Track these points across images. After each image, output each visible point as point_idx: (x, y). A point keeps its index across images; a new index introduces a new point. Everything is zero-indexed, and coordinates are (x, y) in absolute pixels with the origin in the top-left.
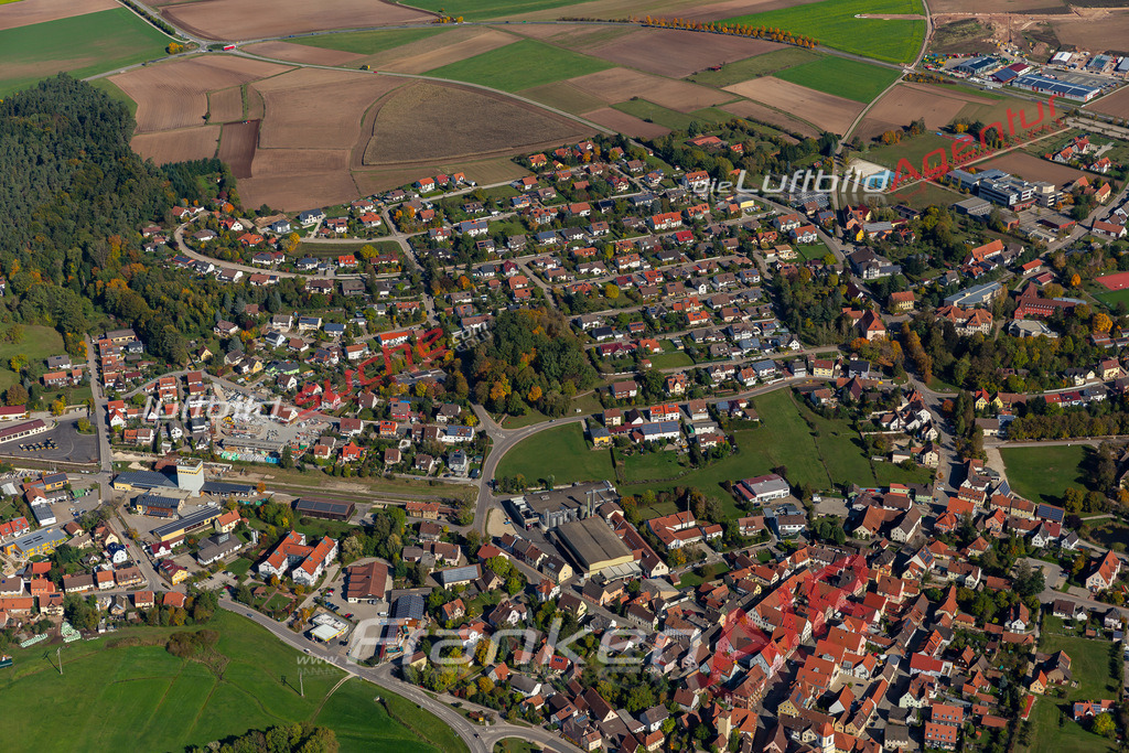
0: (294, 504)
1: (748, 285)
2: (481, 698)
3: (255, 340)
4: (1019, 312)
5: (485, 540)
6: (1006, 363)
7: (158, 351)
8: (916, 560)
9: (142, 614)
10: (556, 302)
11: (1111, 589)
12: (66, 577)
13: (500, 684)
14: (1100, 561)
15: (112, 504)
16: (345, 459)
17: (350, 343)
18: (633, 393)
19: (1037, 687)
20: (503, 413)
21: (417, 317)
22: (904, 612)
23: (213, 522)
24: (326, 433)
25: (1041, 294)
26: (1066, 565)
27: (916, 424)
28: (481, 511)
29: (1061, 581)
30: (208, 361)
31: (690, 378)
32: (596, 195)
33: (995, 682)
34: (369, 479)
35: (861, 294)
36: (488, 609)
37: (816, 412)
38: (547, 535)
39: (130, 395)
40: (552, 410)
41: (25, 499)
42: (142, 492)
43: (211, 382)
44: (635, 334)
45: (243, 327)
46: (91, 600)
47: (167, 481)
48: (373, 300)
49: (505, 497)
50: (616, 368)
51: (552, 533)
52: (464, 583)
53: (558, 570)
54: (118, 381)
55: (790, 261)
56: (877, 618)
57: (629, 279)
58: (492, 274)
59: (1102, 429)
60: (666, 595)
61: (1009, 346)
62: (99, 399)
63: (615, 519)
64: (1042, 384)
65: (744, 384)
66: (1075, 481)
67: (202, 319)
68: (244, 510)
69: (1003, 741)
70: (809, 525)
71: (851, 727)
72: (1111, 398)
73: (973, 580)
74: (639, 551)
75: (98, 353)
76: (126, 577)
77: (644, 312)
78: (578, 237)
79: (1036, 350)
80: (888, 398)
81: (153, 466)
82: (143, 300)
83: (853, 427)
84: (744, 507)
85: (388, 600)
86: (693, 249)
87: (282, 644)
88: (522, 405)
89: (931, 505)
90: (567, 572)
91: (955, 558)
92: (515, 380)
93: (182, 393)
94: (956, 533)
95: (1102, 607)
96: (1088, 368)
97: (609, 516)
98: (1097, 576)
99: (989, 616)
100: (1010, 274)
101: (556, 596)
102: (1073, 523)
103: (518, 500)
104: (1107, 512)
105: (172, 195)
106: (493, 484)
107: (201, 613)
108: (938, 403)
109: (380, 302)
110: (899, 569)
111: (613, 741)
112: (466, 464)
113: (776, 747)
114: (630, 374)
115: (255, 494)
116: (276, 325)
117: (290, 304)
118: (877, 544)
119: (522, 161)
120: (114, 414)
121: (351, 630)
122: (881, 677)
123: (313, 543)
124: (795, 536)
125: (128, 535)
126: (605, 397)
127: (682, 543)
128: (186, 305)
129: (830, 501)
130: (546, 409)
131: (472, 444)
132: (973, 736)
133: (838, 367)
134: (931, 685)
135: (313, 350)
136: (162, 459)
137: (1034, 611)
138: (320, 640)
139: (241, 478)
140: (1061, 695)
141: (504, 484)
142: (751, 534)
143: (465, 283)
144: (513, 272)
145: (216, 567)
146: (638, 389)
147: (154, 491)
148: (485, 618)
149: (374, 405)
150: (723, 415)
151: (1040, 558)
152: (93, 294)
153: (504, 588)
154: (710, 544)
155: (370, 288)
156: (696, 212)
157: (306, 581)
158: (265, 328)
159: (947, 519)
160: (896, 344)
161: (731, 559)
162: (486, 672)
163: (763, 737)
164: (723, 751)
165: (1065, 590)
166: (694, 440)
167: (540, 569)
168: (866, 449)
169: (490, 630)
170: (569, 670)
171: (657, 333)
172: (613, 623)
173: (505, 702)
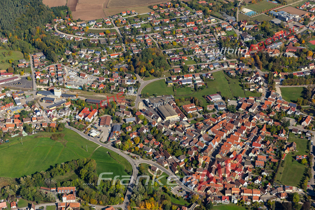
0: (86, 100)
1: (212, 42)
2: (135, 152)
3: (76, 56)
4: (287, 50)
5: (138, 110)
6: (283, 64)
7: (49, 58)
8: (255, 117)
9: (44, 129)
10: (159, 46)
11: (308, 126)
12: (24, 119)
13: (140, 149)
14: (306, 118)
15: (36, 100)
16: (100, 88)
17: (102, 57)
18: (179, 71)
19: (287, 151)
20: (144, 76)
21: (121, 50)
22: (251, 131)
23: (64, 105)
24: (95, 81)
25: (293, 45)
26: (296, 119)
27: (257, 80)
29: (295, 123)
30: (63, 61)
31: (195, 67)
32: (171, 17)
33: (275, 150)
34: (106, 94)
35: (243, 45)
36: (138, 129)
37: (230, 77)
38: (155, 109)
39: (42, 70)
40: (157, 75)
41: (13, 98)
42: (45, 96)
43: (64, 67)
44: (180, 55)
45: (73, 52)
46: (30, 125)
47: (51, 93)
48: (109, 45)
49: (144, 99)
50: (175, 64)
51: (156, 109)
52: (132, 122)
53: (157, 119)
54: (38, 66)
55: (224, 36)
56: (244, 132)
57: (179, 40)
58: (142, 38)
59: (308, 82)
60: (186, 126)
61: (284, 60)
62: (33, 71)
63: (173, 105)
64: (292, 70)
65: (210, 69)
66: (300, 96)
67: (61, 50)
68: (72, 102)
69: (277, 166)
70: (226, 108)
71: (235, 161)
72: (312, 74)
73: (271, 123)
74: (180, 114)
75: (33, 59)
76: (40, 119)
77: (183, 49)
78: (166, 28)
79: (291, 61)
80: (250, 73)
81: (48, 89)
82: (45, 44)
83: (240, 81)
84: (209, 102)
85: (111, 126)
86: (198, 32)
87: (82, 137)
88: (149, 74)
89: (260, 103)
90: (160, 119)
91: (266, 117)
92: (147, 67)
93: (56, 70)
94: (267, 110)
95: (305, 130)
96: (305, 66)
97: (172, 104)
98: (305, 122)
99: (274, 132)
100: (285, 40)
101: (157, 126)
102: (299, 108)
103: (147, 100)
104: (308, 105)
105: (54, 16)
106: (140, 95)
107: (60, 129)
108: (263, 75)
109: (111, 46)
110: (251, 119)
111: (171, 164)
112: (133, 90)
113: (215, 166)
114: (179, 66)
115: (75, 97)
116: (82, 52)
117: (86, 46)
118: (245, 113)
119: (151, 7)
120: (37, 75)
121: (101, 134)
122: (244, 148)
124: (222, 110)
125: (41, 108)
126: (172, 73)
127: (191, 112)
128: (57, 46)
129: (232, 101)
130: (155, 76)
131: (135, 85)
132: (268, 164)
133: (236, 65)
134: (258, 151)
135: (92, 59)
136: (50, 88)
137: (287, 131)
138: (92, 136)
139: (72, 93)
140: (293, 153)
141: (143, 96)
142: (211, 110)
143: (134, 40)
144: (147, 38)
145: (64, 117)
146: (181, 70)
147: (48, 96)
148: (137, 131)
149: (108, 74)
150: (204, 78)
151: (289, 117)
152: (32, 43)
153: (142, 123)
154: (199, 112)
155: (108, 42)
156: (199, 22)
157: (89, 121)
158: (79, 53)
159: (264, 106)
160: (253, 59)
161: (205, 116)
162: (137, 145)
163: (211, 164)
164: (200, 167)
165: (296, 126)
166: (196, 84)
167: (152, 118)
168: (243, 87)
169: (138, 134)
170: (160, 146)
171: (186, 55)
172: (172, 133)
173: (142, 153)
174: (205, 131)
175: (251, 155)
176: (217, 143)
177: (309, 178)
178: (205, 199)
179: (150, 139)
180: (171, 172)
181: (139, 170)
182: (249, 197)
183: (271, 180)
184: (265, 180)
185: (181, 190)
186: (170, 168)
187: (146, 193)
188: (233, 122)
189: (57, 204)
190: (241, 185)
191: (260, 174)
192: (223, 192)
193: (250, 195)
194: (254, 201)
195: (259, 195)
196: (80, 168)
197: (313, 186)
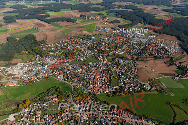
0: (54, 68)
1: (86, 47)
2: (72, 82)
4: (106, 48)
5: (70, 69)
7: (41, 56)
9: (44, 78)
10: (72, 50)
11: (116, 68)
12: (37, 76)
14: (115, 66)
17: (57, 54)
18: (79, 56)
19: (112, 76)
21: (62, 52)
22: (102, 71)
23: (48, 70)
24: (56, 62)
25: (107, 46)
26: (112, 67)
27: (100, 57)
28: (69, 67)
30: (46, 57)
31: (83, 55)
32: (74, 41)
33: (109, 76)
34: (60, 65)
35: (95, 47)
36: (71, 75)
37: (93, 57)
39: (40, 60)
44: (78, 52)
45: (48, 54)
46: (39, 77)
51: (75, 68)
52: (69, 73)
54: (38, 59)
55: (89, 45)
56: (100, 72)
57: (77, 48)
59: (113, 56)
60: (84, 72)
61: (106, 51)
62: (37, 61)
63: (79, 66)
64: (108, 53)
65: (87, 55)
66: (112, 60)
67: (44, 53)
68: (50, 69)
69: (110, 80)
70: (94, 65)
71: (99, 81)
72: (113, 54)
73: (106, 69)
74: (82, 69)
75: (36, 57)
76: (42, 75)
77: (79, 50)
78: (73, 44)
79: (108, 51)
80: (98, 55)
82: (39, 52)
84: (89, 65)
85: (63, 75)
86: (82, 45)
87: (55, 79)
90: (76, 71)
91: (104, 67)
93: (44, 59)
95: (115, 70)
96: (111, 52)
99: (108, 71)
100: (105, 45)
101: (76, 73)
102: (112, 63)
104: (114, 62)
105: (40, 43)
107: (48, 77)
108: (101, 55)
110: (101, 68)
111: (82, 84)
112: (67, 63)
113: (94, 83)
117: (51, 51)
118: (99, 66)
119: (68, 39)
121: (61, 77)
122: (101, 77)
123: (56, 71)
125: (41, 72)
126: (77, 57)
127: (85, 68)
129: (95, 63)
132: (108, 80)
133: (94, 53)
134: (105, 77)
135: (54, 55)
136: (43, 65)
137: (111, 70)
138: (58, 79)
140: (114, 77)
141: (71, 65)
142: (90, 67)
143: (65, 49)
144: (68, 48)
145: (49, 73)
149: (59, 59)
150: (86, 58)
151: (110, 66)
152: (35, 52)
153: (72, 73)
154: (87, 68)
155: (58, 50)
156: (81, 42)
157: (56, 74)
158: (50, 54)
159: (103, 64)
160: (98, 51)
161: (89, 69)
162: (72, 80)
164: (90, 84)
165: (113, 69)
166: (84, 60)
167: (74, 71)
168: (97, 59)
170: (78, 79)
171: (80, 52)
172: (81, 75)
173: (74, 82)
174: (89, 73)
175: (103, 78)
176: (93, 76)
177: (119, 83)
178: (94, 93)
179: (75, 77)
180: (83, 86)
181: (74, 87)
183: (110, 85)
185: (87, 91)
187: (77, 94)
188: (96, 69)
189: (52, 101)
190: (102, 88)
191: (107, 84)
192: (98, 90)
193: (105, 90)
194: (107, 92)
195: (108, 90)
196: (57, 89)
197: (121, 85)
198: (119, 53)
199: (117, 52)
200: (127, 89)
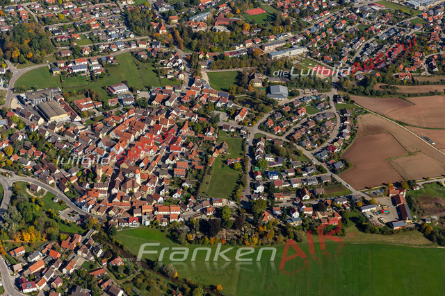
1: (115, 14)
2: (7, 167)
4: (216, 23)
5: (9, 110)
6: (211, 42)
8: (174, 112)
10: (39, 20)
11: (244, 120)
13: (14, 162)
14: (240, 110)
18: (69, 55)
19: (215, 155)
20: (17, 63)
22: (168, 131)
25: (225, 16)
26: (228, 113)
27: (177, 64)
28: (8, 100)
29: (226, 118)
31: (91, 49)
33: (200, 154)
35: (158, 17)
36: (10, 135)
37: (139, 60)
38: (34, 108)
44: (70, 32)
49: (18, 94)
50: (62, 45)
51: (36, 107)
52: (1, 126)
53: (38, 120)
55: (132, 5)
56: (159, 133)
57: (68, 12)
58: (13, 10)
59: (244, 65)
60: (79, 128)
61: (212, 35)
63: (61, 101)
64: (224, 49)
65: (112, 51)
66: (234, 83)
69: (202, 174)
70: (135, 101)
71: (147, 171)
72: (248, 54)
73: (195, 119)
74: (70, 112)
77: (74, 24)
79: (222, 37)
80: (166, 54)
83: (153, 66)
84: (110, 95)
86: (94, 0)
88: (25, 59)
89: (181, 93)
90: (41, 121)
91: (188, 111)
92: (21, 50)
94: (189, 102)
95: (240, 127)
96: (240, 43)
97: (59, 100)
98: (239, 115)
99: (199, 131)
100: (214, 9)
101: (37, 129)
102: (232, 98)
103: (23, 95)
104: (244, 94)
106: (13, 89)
108: (185, 57)
110: (168, 115)
111: (58, 180)
112: (2, 82)
113: (119, 179)
114: (68, 48)
118: (160, 107)
122: (159, 153)
124: (130, 106)
126: (58, 57)
127: (86, 109)
129: (144, 92)
130: (35, 62)
131: (4, 75)
132: (191, 172)
133: (148, 44)
134: (177, 156)
137: (216, 129)
140: (223, 157)
141: (18, 89)
142: (113, 105)
143: (2, 13)
144: (21, 9)
146: (71, 53)
148: (9, 138)
150: (104, 62)
151: (219, 110)
153: (17, 128)
154: (97, 109)
159: (186, 97)
160: (170, 35)
161: (105, 115)
162: (9, 158)
163: (114, 176)
164: (99, 181)
165: (227, 121)
166: (92, 71)
167: (31, 120)
168: (158, 73)
169: (11, 143)
170: (42, 156)
171: (79, 32)
172: (59, 139)
173: (16, 168)
174: (105, 134)
175: (168, 162)
176: (122, 149)
177: (244, 186)
178: (107, 223)
180: (58, 191)
181: (12, 190)
182: (165, 216)
183: (194, 192)
184: (186, 193)
185: (73, 213)
186: (58, 185)
187: (24, 220)
188: (144, 120)
190: (155, 202)
191: (180, 185)
192: (131, 212)
193: (166, 213)
194: (171, 221)
195: (179, 213)
197: (249, 197)
198: (278, 49)
199: (272, 48)
200: (274, 215)
